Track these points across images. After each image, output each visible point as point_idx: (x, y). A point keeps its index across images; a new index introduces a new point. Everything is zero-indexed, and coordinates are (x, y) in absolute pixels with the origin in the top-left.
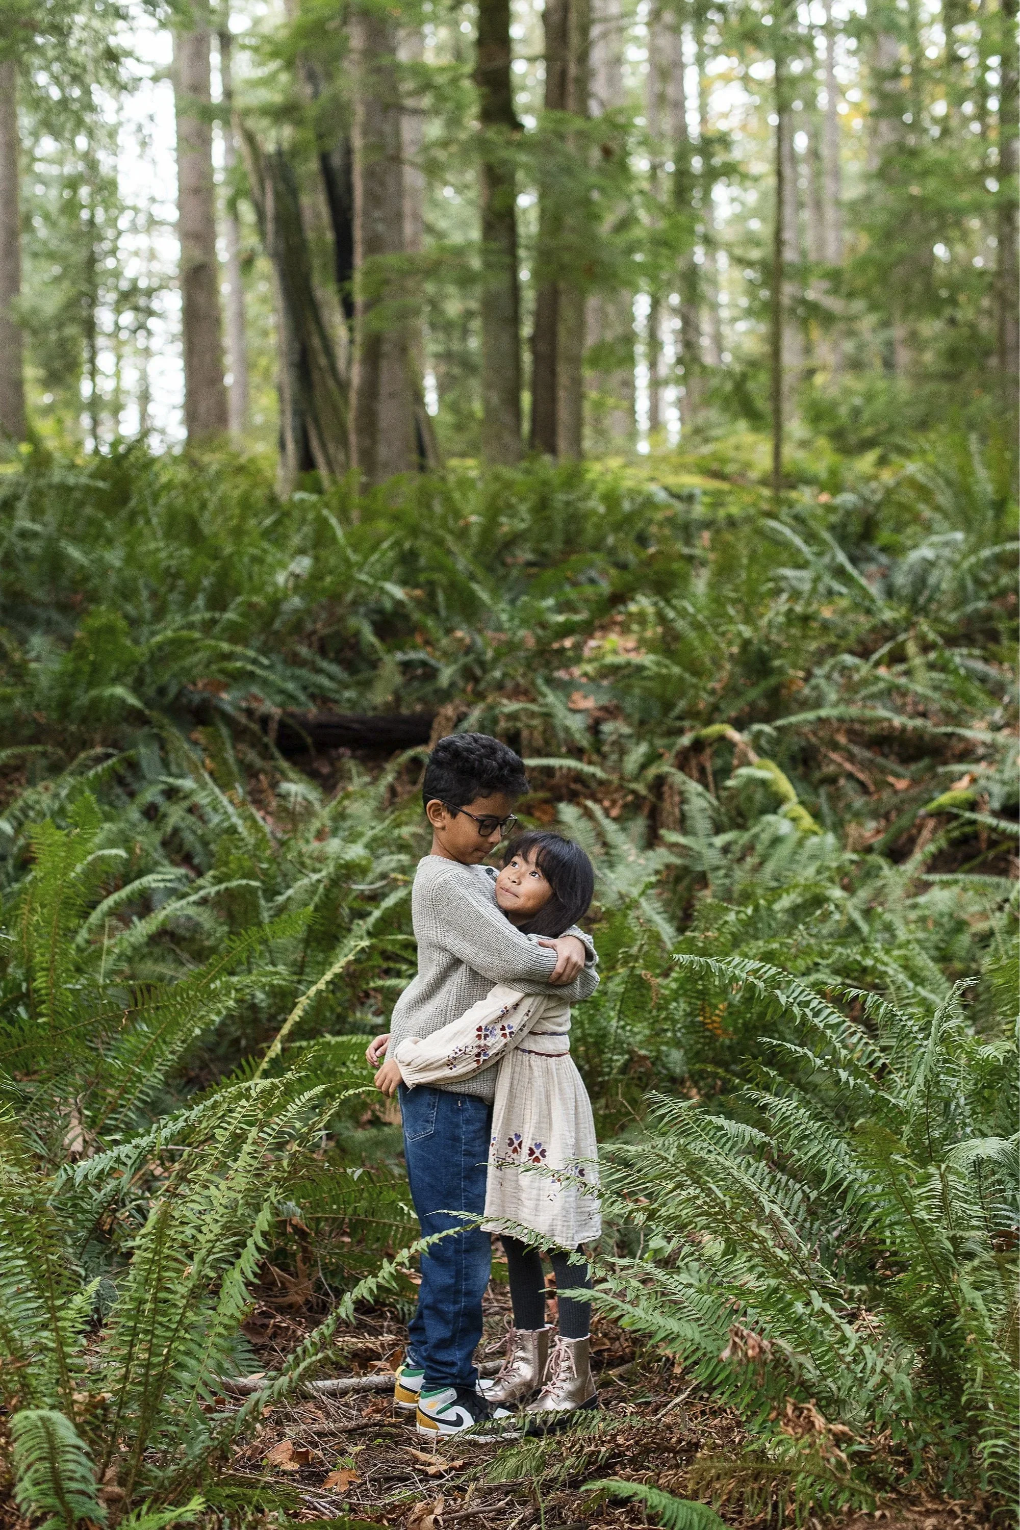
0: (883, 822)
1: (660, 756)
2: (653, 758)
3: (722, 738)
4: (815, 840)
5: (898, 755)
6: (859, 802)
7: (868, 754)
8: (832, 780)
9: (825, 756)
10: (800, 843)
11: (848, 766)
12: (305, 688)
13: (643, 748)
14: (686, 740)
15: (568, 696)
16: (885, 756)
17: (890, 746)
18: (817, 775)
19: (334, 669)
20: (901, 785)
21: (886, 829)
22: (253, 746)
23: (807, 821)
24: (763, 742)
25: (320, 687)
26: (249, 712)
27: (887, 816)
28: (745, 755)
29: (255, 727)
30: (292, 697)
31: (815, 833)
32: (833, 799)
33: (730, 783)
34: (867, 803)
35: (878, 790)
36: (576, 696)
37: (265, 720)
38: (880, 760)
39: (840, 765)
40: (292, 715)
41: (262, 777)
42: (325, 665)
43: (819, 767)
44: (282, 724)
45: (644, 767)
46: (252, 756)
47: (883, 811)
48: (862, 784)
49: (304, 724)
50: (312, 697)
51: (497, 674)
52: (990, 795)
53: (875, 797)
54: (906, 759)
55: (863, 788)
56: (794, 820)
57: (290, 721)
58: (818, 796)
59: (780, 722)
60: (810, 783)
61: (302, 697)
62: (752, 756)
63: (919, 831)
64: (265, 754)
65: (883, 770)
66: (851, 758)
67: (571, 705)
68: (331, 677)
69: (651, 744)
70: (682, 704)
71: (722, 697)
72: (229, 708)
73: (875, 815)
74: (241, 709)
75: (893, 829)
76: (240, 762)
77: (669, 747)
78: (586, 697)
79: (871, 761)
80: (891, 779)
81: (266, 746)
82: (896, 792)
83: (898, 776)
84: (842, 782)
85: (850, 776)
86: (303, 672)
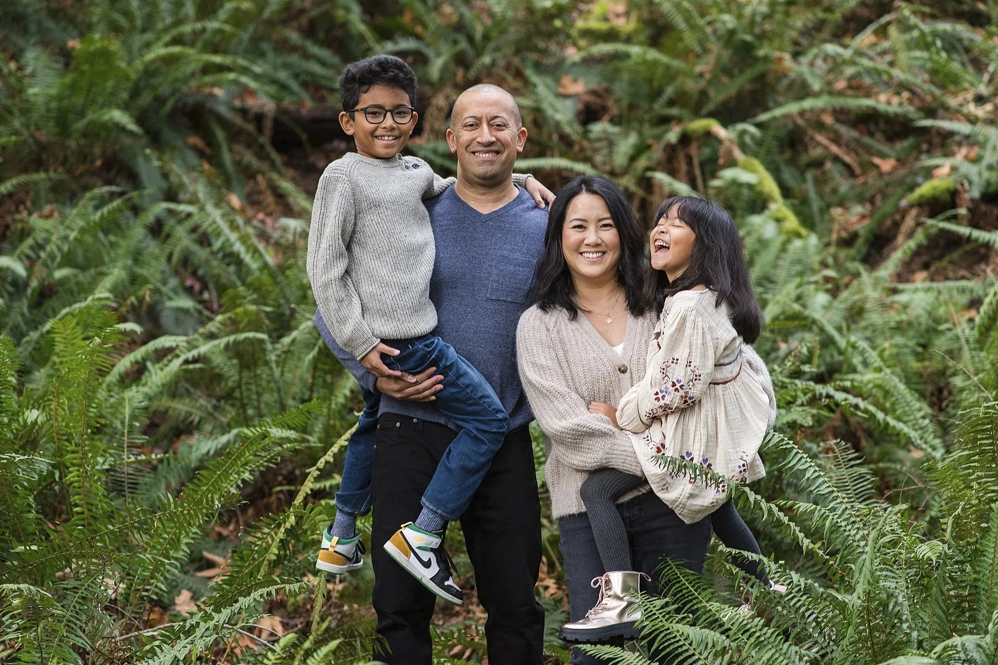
0: (868, 206)
1: (649, 147)
2: (641, 149)
3: (708, 135)
4: (797, 243)
5: (884, 132)
6: (844, 186)
7: (854, 134)
8: (818, 164)
9: (812, 139)
10: (783, 249)
11: (834, 149)
12: (296, 76)
13: (632, 139)
14: (673, 136)
15: (558, 81)
16: (871, 134)
17: (876, 124)
18: (804, 159)
19: (325, 53)
20: (886, 165)
21: (872, 214)
22: (249, 146)
23: (792, 222)
24: (748, 140)
25: (312, 74)
26: (244, 112)
27: (872, 201)
28: (730, 152)
29: (250, 127)
30: (284, 87)
31: (799, 235)
32: (820, 182)
33: (716, 183)
34: (853, 187)
35: (864, 173)
36: (566, 80)
37: (259, 119)
38: (867, 140)
39: (826, 148)
40: (285, 112)
41: (260, 178)
42: (315, 50)
43: (806, 150)
44: (276, 121)
45: (633, 158)
46: (249, 157)
47: (868, 195)
48: (847, 166)
49: (297, 119)
50: (305, 85)
51: (487, 60)
52: (970, 183)
53: (861, 180)
54: (891, 138)
55: (850, 172)
56: (779, 220)
57: (285, 119)
58: (804, 181)
59: (764, 117)
60: (797, 167)
61: (295, 86)
62: (738, 154)
63: (903, 217)
64: (261, 155)
65: (870, 151)
66: (837, 139)
67: (561, 90)
68: (323, 63)
69: (640, 134)
70: (670, 91)
71: (710, 82)
72: (223, 110)
73: (861, 199)
74: (233, 109)
75: (877, 216)
76: (238, 164)
77: (658, 138)
78: (575, 81)
79: (857, 141)
80: (877, 161)
81: (262, 147)
82: (881, 174)
83: (883, 156)
84: (829, 165)
85: (836, 159)
86: (294, 58)
